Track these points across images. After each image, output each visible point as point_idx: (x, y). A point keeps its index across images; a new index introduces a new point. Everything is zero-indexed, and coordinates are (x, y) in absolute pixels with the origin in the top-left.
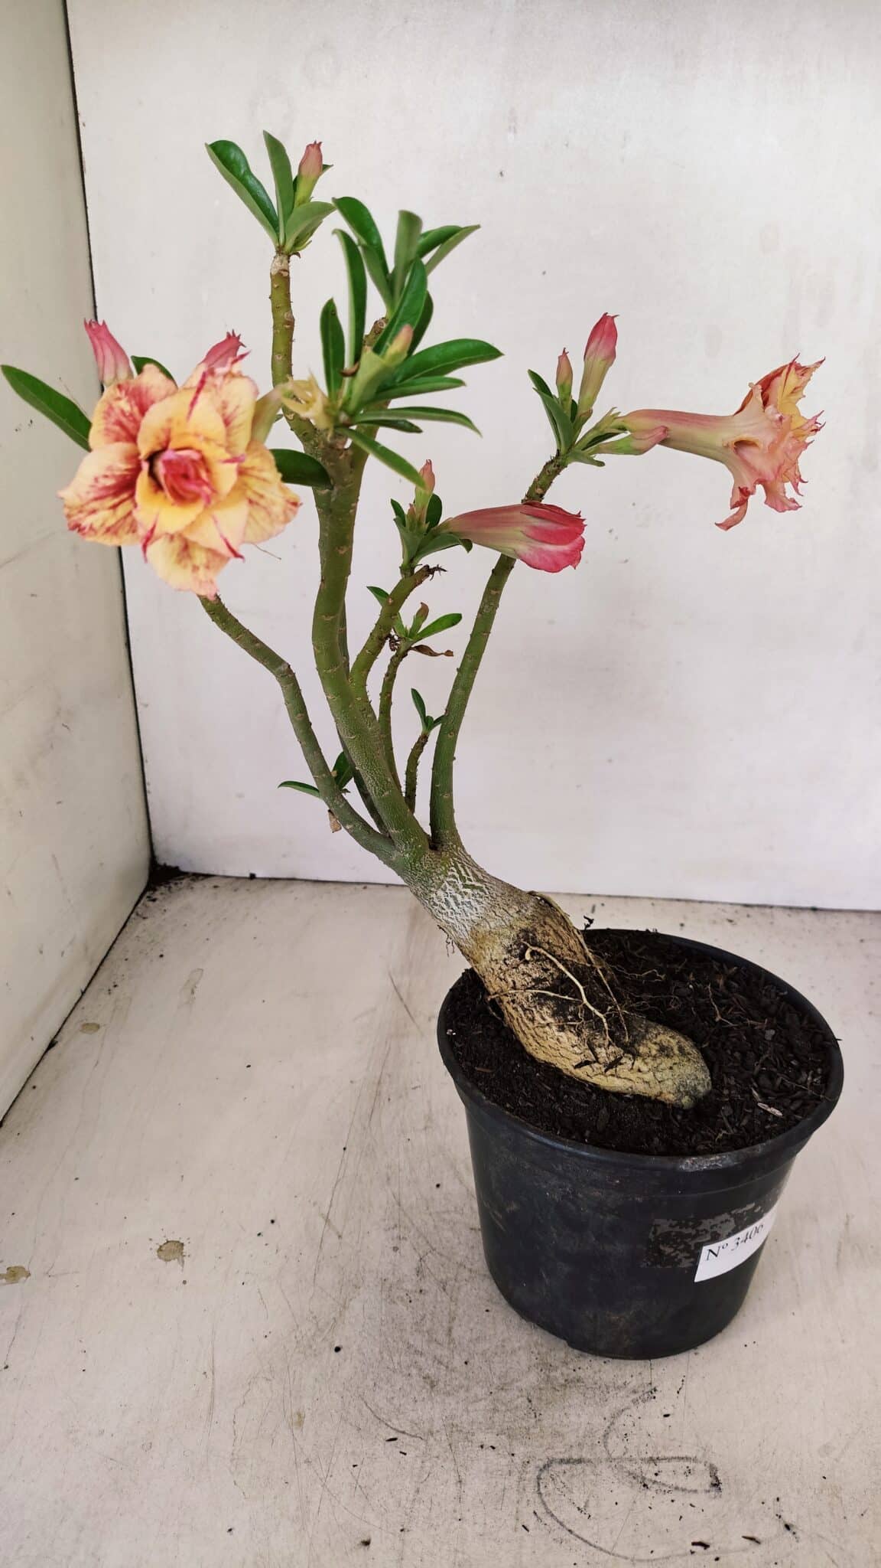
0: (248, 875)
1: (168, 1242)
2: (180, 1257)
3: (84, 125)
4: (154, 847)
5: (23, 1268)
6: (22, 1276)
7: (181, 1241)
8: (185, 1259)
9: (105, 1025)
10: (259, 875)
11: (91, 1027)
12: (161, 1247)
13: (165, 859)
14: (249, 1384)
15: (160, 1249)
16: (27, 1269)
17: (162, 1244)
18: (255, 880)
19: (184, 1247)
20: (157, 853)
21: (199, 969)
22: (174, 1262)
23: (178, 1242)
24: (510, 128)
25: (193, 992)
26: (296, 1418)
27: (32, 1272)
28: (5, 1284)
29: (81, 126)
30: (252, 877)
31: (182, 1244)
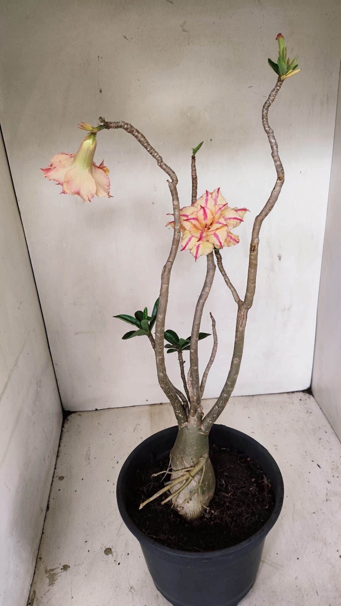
0: (95, 410)
1: (106, 549)
2: (111, 553)
3: (19, 200)
4: (63, 405)
5: (67, 565)
6: (68, 568)
7: (110, 548)
8: (113, 553)
9: (66, 476)
10: (98, 409)
11: (61, 478)
12: (105, 551)
13: (67, 409)
14: (141, 589)
15: (105, 552)
16: (68, 565)
17: (105, 550)
18: (97, 411)
19: (112, 550)
20: (64, 407)
21: (89, 450)
22: (110, 555)
23: (109, 548)
24: (154, 190)
25: (89, 459)
26: (156, 597)
27: (70, 565)
28: (64, 571)
29: (18, 201)
30: (96, 410)
31: (111, 549)
